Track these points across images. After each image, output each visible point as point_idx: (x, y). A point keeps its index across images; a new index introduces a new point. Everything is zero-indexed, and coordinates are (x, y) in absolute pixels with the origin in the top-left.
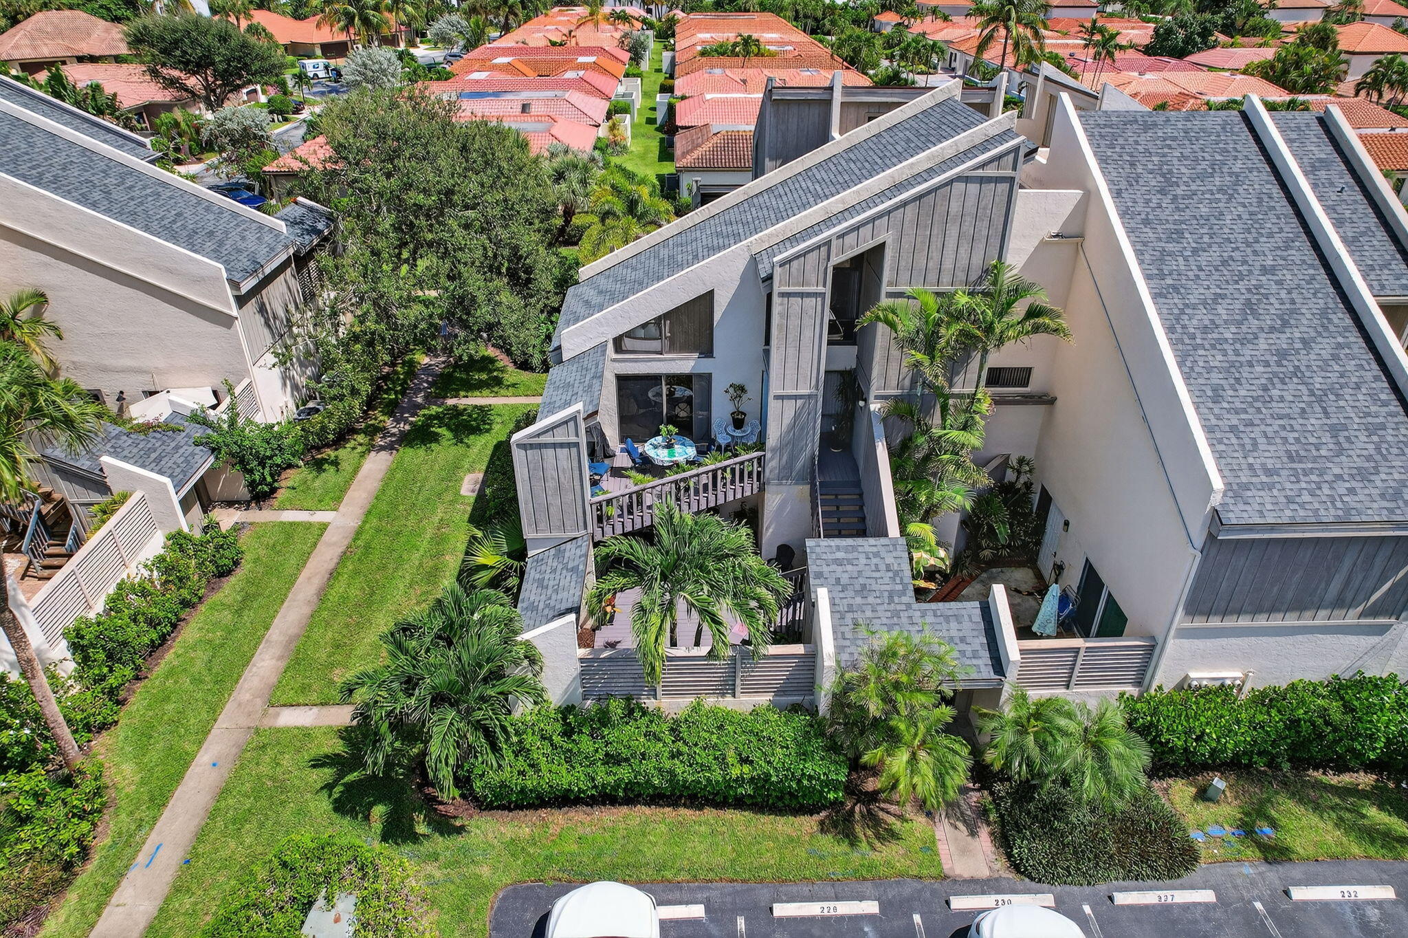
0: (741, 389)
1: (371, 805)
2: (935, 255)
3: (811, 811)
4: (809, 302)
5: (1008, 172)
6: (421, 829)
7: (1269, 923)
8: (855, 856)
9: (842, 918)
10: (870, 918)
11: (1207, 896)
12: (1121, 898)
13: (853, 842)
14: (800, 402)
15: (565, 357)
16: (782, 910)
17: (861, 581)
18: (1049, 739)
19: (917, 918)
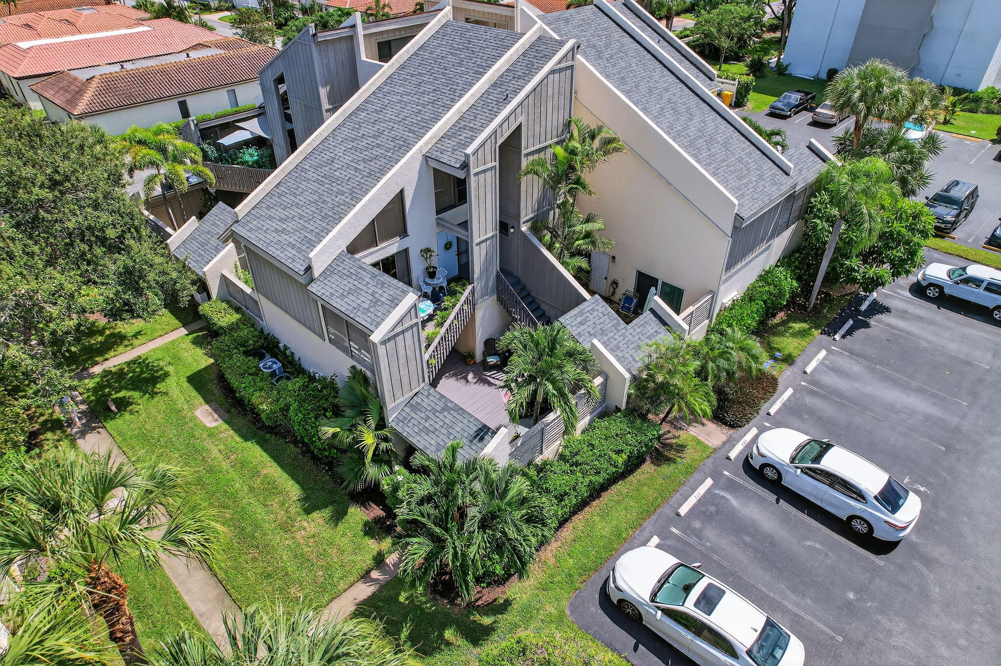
0: (428, 250)
1: (441, 636)
2: (543, 124)
3: (643, 461)
4: (489, 174)
5: (570, 63)
6: (487, 621)
7: (811, 387)
8: (680, 466)
9: (704, 496)
10: (712, 486)
11: (790, 391)
12: (772, 411)
13: (674, 461)
14: (488, 242)
15: (316, 274)
16: (683, 510)
17: (599, 327)
18: (728, 355)
19: (726, 473)
